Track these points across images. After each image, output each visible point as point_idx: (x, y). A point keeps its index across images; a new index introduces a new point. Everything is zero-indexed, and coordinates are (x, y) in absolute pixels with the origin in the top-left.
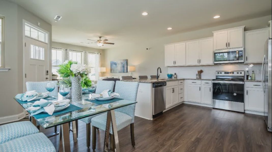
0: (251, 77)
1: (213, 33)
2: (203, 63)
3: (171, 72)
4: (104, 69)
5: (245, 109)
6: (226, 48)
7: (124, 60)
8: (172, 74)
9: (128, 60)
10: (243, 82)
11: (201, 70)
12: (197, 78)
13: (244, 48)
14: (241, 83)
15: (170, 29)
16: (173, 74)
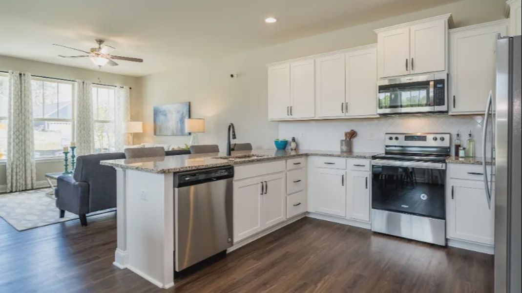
0: (464, 149)
1: (376, 35)
2: (353, 113)
3: (285, 134)
4: (137, 127)
5: (448, 237)
6: (407, 73)
7: (182, 103)
8: (287, 140)
9: (192, 104)
10: (444, 164)
11: (352, 130)
12: (342, 152)
13: (448, 75)
14: (439, 166)
15: (271, 20)
16: (290, 140)
